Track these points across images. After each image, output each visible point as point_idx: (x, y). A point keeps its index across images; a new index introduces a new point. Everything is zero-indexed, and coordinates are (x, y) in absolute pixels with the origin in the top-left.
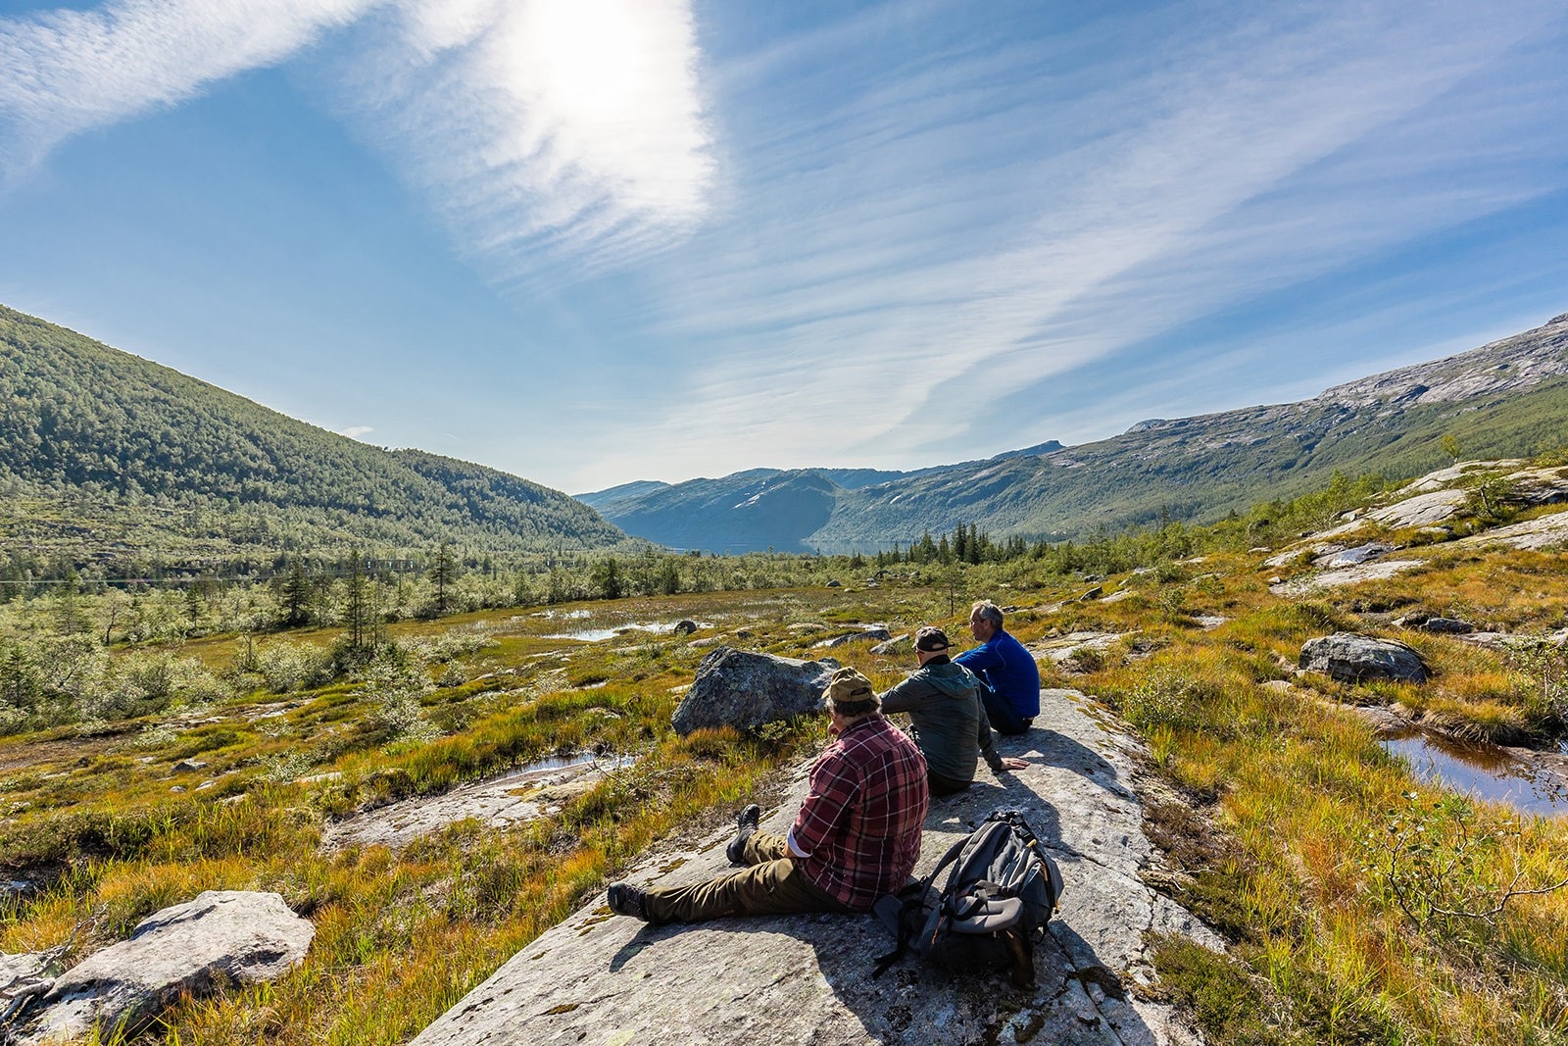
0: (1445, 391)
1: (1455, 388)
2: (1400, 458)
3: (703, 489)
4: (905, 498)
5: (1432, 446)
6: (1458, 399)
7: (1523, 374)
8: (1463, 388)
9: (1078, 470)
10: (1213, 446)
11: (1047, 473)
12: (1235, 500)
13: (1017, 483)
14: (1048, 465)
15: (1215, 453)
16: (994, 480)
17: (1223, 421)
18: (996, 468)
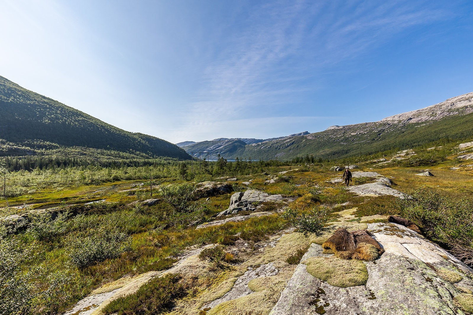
0: (417, 120)
1: (419, 119)
2: (404, 138)
3: (208, 144)
4: (265, 147)
5: (413, 135)
6: (420, 122)
7: (438, 115)
8: (422, 119)
9: (314, 140)
10: (352, 134)
11: (306, 141)
12: (359, 149)
13: (298, 143)
14: (306, 138)
15: (353, 136)
16: (291, 142)
17: (355, 127)
18: (291, 139)
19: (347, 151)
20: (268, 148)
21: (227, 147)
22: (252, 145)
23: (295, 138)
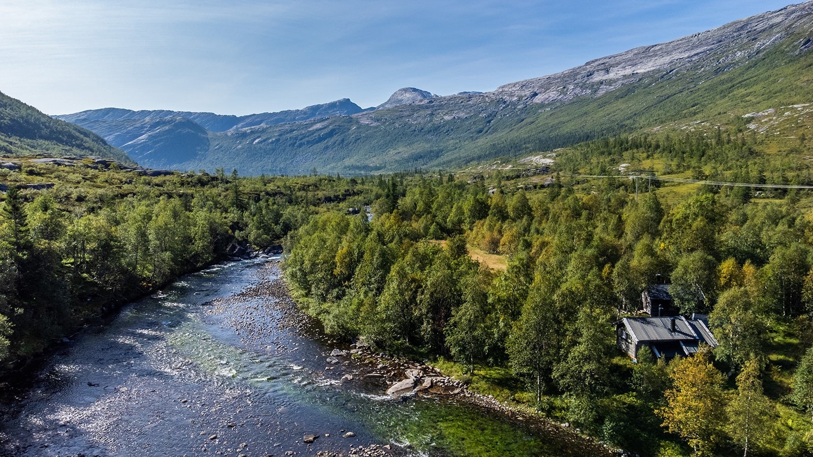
0: (543, 97)
1: (547, 96)
5: (529, 128)
7: (569, 93)
9: (376, 127)
10: (447, 118)
11: (358, 128)
12: (457, 149)
13: (341, 134)
14: (357, 122)
15: (448, 122)
16: (326, 131)
17: (451, 102)
18: (326, 123)
19: (438, 153)
20: (272, 142)
21: (159, 138)
22: (226, 135)
23: (335, 121)
